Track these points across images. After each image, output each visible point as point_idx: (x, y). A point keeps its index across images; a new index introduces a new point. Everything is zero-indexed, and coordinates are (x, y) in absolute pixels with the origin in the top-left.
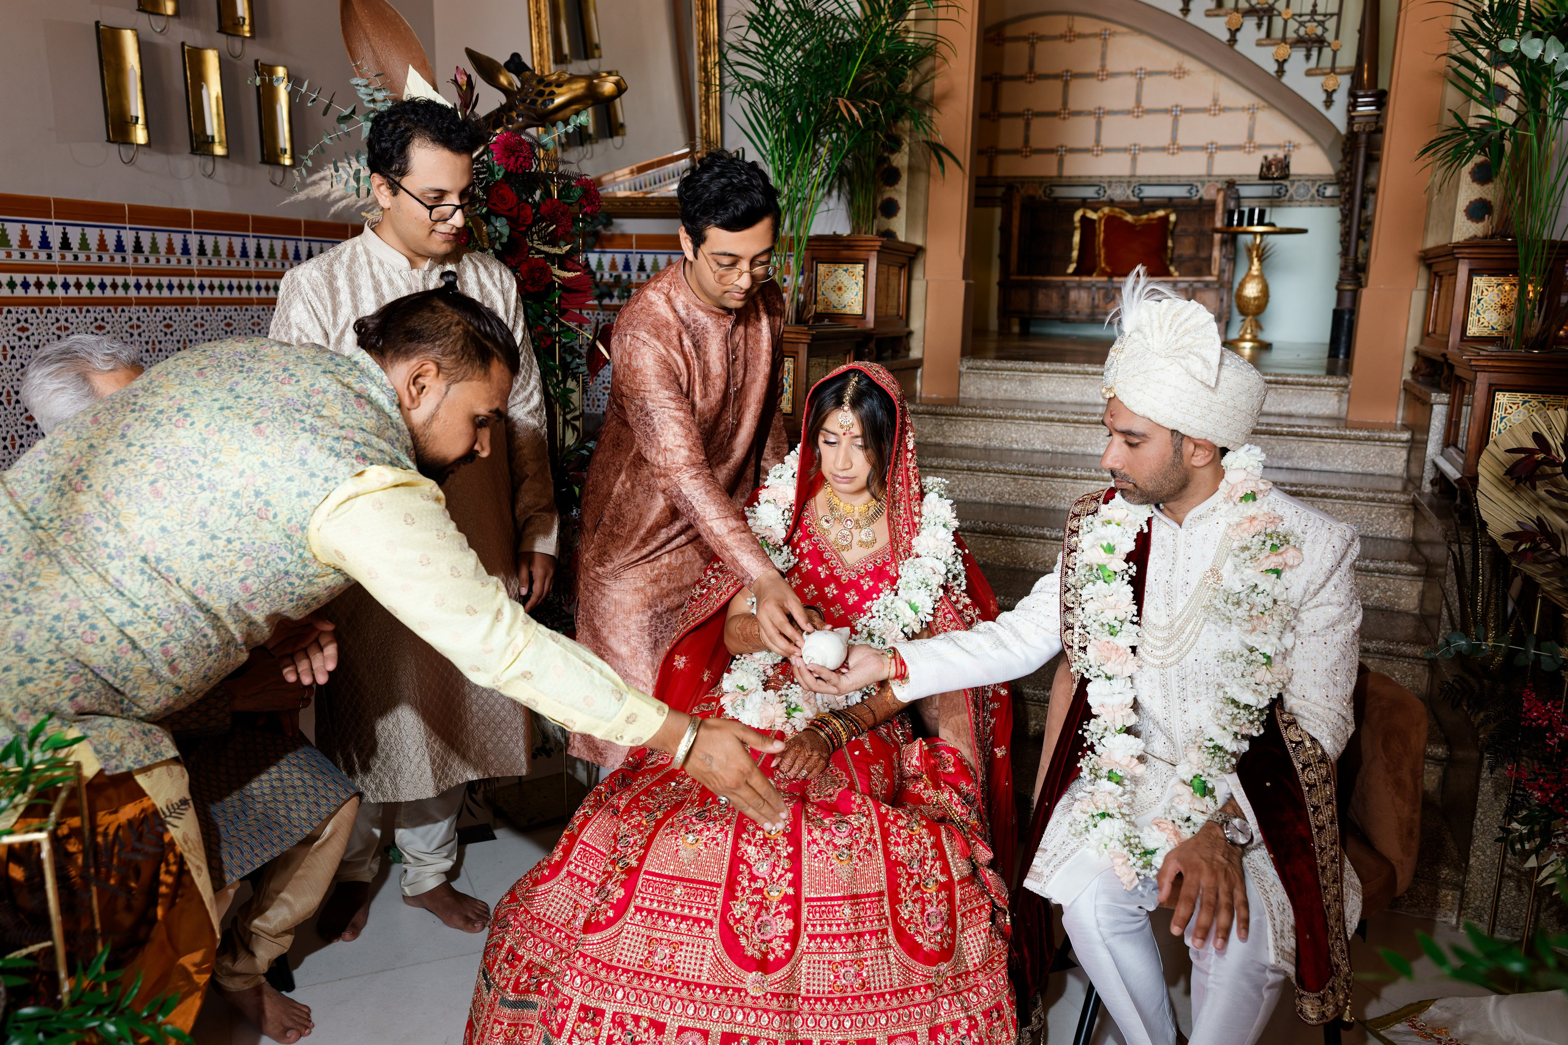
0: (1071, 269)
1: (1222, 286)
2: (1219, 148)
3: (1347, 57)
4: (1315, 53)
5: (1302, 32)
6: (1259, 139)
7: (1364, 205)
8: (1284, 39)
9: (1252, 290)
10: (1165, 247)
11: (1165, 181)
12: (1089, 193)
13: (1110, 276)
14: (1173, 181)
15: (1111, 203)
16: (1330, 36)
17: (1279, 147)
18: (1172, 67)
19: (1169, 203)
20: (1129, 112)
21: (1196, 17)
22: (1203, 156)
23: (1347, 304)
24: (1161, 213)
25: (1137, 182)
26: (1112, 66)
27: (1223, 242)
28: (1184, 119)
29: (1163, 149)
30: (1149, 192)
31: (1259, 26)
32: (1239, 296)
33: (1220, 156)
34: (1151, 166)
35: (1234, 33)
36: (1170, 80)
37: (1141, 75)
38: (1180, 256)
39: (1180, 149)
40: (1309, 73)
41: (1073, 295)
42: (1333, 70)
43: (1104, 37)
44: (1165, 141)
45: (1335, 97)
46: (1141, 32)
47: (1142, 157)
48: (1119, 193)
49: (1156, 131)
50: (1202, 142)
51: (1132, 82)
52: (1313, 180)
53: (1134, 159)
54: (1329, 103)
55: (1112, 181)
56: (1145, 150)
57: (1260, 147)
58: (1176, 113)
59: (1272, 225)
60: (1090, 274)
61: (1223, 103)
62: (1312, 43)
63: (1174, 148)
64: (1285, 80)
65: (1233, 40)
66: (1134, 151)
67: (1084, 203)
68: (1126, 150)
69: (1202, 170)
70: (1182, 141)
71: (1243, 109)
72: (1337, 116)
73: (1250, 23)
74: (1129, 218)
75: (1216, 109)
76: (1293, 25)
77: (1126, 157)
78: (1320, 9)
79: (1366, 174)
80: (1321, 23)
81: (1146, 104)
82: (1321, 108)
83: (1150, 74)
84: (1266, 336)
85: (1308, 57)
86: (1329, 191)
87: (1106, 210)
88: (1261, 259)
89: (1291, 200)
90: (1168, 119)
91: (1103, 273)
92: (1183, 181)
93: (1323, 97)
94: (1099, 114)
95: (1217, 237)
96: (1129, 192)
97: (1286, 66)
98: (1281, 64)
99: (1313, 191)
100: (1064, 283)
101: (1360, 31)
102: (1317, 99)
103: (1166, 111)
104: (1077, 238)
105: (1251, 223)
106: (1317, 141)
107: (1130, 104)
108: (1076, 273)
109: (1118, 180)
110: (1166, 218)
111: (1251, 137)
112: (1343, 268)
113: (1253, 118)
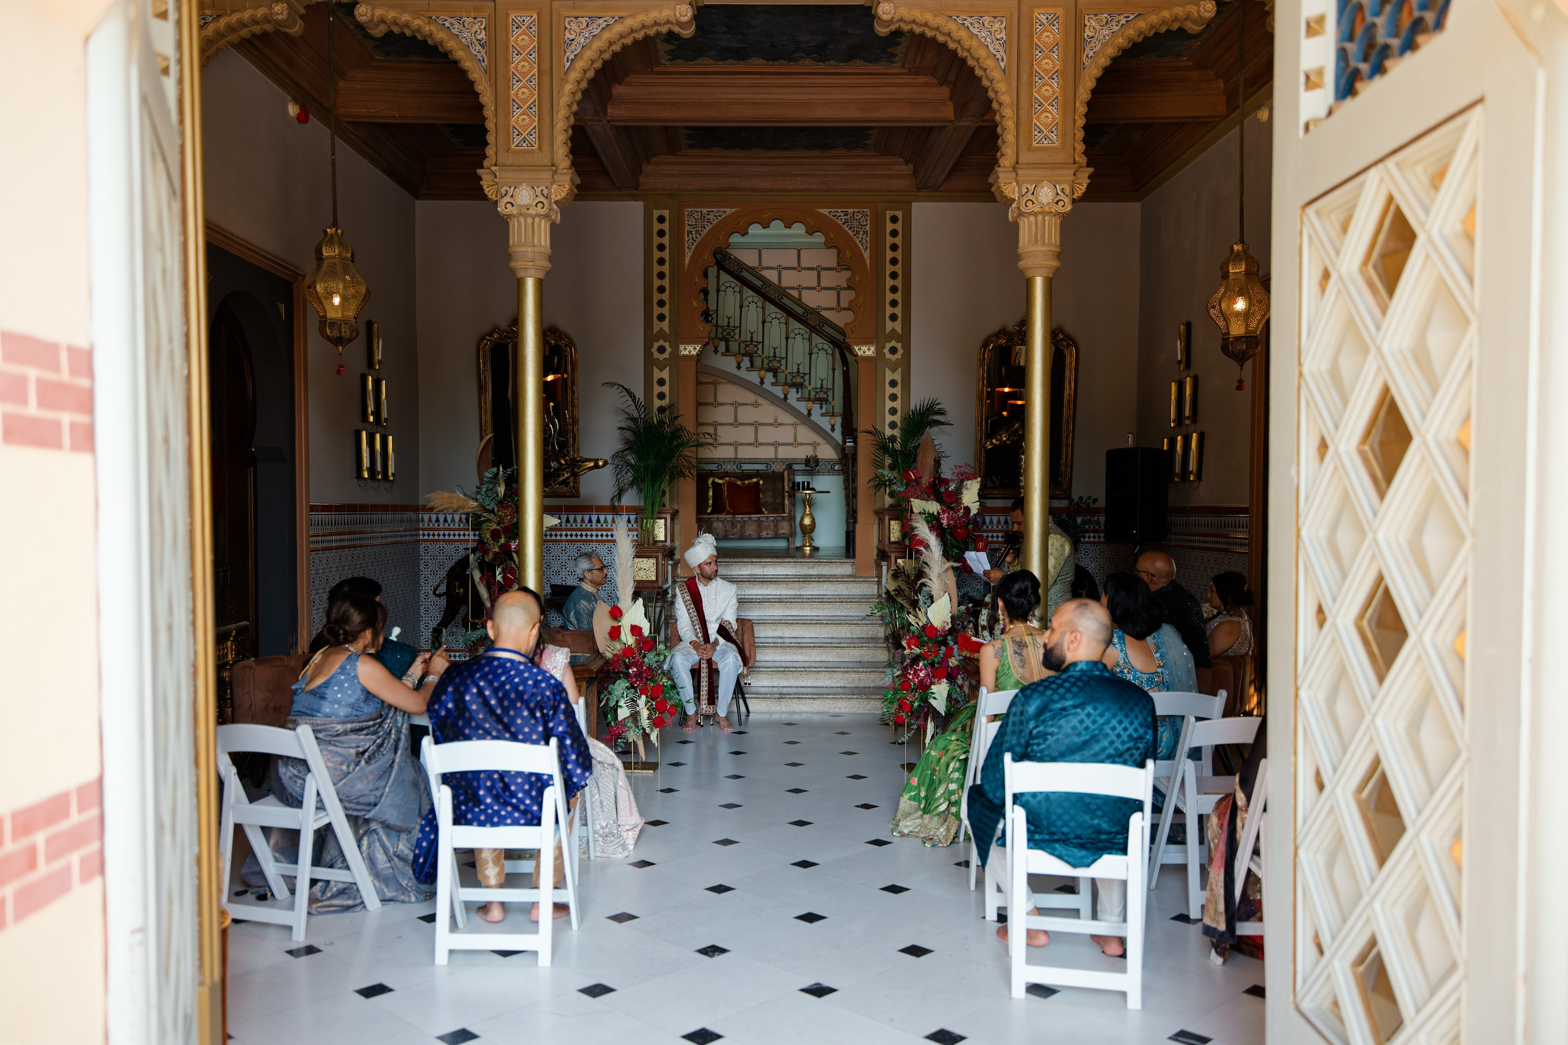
0: (709, 510)
1: (791, 519)
2: (780, 444)
3: (839, 409)
4: (824, 406)
5: (817, 396)
6: (800, 440)
7: (854, 481)
8: (809, 400)
9: (807, 521)
10: (759, 498)
11: (753, 461)
12: (713, 467)
13: (734, 514)
14: (757, 461)
15: (726, 474)
16: (830, 399)
17: (810, 444)
18: (752, 401)
19: (757, 474)
20: (731, 424)
21: (767, 386)
22: (772, 448)
23: (851, 528)
24: (755, 480)
25: (738, 462)
26: (720, 400)
27: (789, 497)
28: (761, 428)
29: (751, 444)
30: (745, 467)
31: (797, 392)
32: (801, 524)
33: (780, 448)
34: (745, 453)
35: (786, 396)
36: (752, 408)
37: (736, 405)
38: (766, 502)
39: (760, 444)
40: (822, 415)
41: (715, 525)
42: (833, 415)
43: (715, 384)
44: (752, 440)
45: (836, 427)
46: (734, 383)
47: (740, 448)
48: (729, 468)
49: (746, 434)
50: (772, 441)
51: (732, 408)
52: (828, 461)
53: (736, 449)
54: (833, 429)
55: (726, 461)
56: (742, 444)
57: (801, 444)
58: (756, 425)
59: (813, 489)
60: (721, 512)
61: (780, 421)
62: (822, 401)
63: (756, 444)
64: (812, 418)
65: (786, 398)
66: (736, 445)
67: (712, 474)
68: (731, 444)
69: (772, 456)
70: (761, 440)
71: (790, 424)
72: (837, 435)
73: (793, 391)
74: (739, 483)
75: (776, 424)
76: (813, 393)
77: (732, 448)
78: (825, 386)
79: (853, 466)
80: (826, 393)
81: (740, 420)
82: (830, 432)
83: (741, 404)
84: (816, 544)
85: (821, 408)
86: (837, 468)
87: (727, 479)
88: (810, 507)
89: (818, 472)
90: (752, 429)
91: (729, 513)
92: (763, 461)
93: (830, 427)
94: (715, 425)
95: (786, 494)
96: (735, 467)
97: (812, 412)
98: (809, 411)
99: (829, 467)
100: (709, 519)
101: (844, 398)
102: (828, 428)
103: (751, 424)
104: (711, 493)
105: (804, 489)
106: (828, 442)
107: (732, 420)
108: (712, 513)
109: (729, 461)
110: (758, 482)
111: (795, 439)
112: (848, 512)
113: (795, 430)
